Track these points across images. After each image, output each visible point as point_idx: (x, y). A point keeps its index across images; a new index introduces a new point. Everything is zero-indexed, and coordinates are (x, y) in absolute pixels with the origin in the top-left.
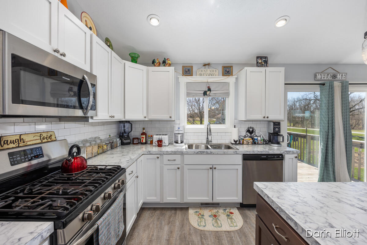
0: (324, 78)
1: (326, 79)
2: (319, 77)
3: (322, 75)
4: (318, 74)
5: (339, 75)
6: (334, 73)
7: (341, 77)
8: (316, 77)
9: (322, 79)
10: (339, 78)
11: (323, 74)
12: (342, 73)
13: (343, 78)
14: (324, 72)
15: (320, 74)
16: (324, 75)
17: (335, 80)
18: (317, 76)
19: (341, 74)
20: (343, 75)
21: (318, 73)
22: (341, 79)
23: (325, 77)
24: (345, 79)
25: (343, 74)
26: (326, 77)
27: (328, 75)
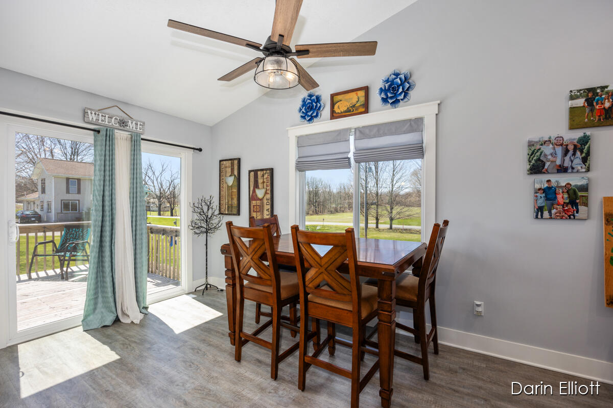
0: (102, 121)
1: (107, 123)
2: (92, 117)
3: (98, 115)
4: (89, 112)
5: (132, 123)
6: (121, 117)
7: (134, 127)
8: (86, 116)
9: (100, 121)
10: (131, 128)
11: (100, 114)
12: (137, 121)
13: (138, 130)
14: (104, 111)
15: (93, 113)
16: (102, 116)
17: (125, 129)
18: (88, 115)
19: (134, 122)
20: (139, 125)
21: (90, 109)
22: (134, 129)
23: (105, 119)
24: (141, 130)
25: (139, 123)
26: (107, 121)
27: (111, 118)
